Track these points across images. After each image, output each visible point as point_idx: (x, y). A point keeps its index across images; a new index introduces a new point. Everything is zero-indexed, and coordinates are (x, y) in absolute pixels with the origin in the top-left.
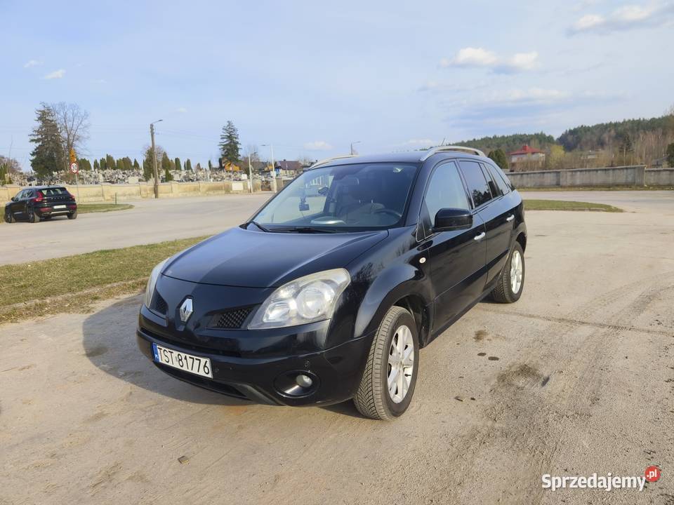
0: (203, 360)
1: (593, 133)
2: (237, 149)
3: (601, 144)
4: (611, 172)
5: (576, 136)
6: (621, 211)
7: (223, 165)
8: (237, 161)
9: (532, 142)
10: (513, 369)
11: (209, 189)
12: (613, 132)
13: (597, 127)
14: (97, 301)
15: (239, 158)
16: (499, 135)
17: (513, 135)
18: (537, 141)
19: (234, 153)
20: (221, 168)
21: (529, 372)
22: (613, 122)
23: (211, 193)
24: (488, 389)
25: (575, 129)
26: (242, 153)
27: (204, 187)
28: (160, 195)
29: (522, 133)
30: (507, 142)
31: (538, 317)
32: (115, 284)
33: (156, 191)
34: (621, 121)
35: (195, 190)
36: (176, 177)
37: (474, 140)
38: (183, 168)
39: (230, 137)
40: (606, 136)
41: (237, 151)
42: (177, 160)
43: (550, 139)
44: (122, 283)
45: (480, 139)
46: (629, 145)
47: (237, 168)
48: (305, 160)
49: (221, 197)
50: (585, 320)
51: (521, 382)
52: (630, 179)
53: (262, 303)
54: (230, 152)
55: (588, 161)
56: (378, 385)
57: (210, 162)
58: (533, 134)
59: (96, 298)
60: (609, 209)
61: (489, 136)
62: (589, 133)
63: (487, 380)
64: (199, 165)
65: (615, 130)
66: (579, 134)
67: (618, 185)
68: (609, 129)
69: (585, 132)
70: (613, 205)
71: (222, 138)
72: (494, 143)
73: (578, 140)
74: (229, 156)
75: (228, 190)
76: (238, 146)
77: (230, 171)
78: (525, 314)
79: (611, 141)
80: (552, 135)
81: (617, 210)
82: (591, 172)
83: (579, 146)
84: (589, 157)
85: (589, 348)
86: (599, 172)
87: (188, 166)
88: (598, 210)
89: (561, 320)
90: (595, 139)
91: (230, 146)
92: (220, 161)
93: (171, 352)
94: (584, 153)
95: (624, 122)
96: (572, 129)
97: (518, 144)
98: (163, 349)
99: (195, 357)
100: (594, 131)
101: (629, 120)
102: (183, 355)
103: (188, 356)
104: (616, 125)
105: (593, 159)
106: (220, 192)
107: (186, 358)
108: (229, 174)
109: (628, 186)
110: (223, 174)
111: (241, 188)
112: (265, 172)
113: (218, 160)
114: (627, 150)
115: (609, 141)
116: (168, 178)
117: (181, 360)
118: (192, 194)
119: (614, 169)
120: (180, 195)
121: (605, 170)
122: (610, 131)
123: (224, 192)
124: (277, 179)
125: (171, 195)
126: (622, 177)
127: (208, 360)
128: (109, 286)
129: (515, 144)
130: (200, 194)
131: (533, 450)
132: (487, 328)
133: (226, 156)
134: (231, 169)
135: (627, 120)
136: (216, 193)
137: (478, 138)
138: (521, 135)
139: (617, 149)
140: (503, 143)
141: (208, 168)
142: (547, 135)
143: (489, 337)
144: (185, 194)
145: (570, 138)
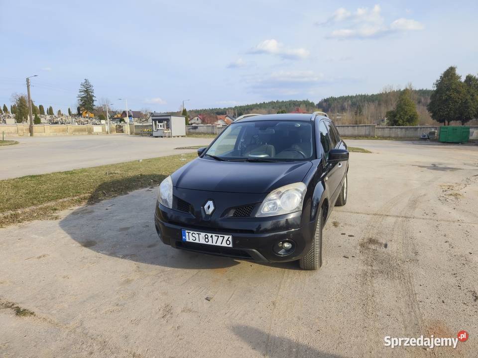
0: (226, 237)
1: (338, 102)
2: (93, 101)
3: (343, 109)
4: (356, 127)
5: (328, 103)
6: (371, 152)
7: (81, 112)
8: (93, 109)
9: (301, 106)
10: (365, 241)
11: (76, 131)
12: (350, 101)
13: (340, 98)
14: (57, 211)
15: (94, 107)
16: (280, 100)
17: (289, 101)
18: (304, 105)
19: (90, 103)
20: (79, 114)
21: (374, 242)
22: (350, 95)
23: (77, 133)
24: (358, 251)
25: (327, 99)
26: (97, 104)
27: (71, 129)
28: (34, 134)
29: (295, 100)
30: (285, 105)
31: (362, 213)
32: (65, 199)
33: (31, 131)
34: (355, 95)
35: (63, 131)
36: (42, 120)
37: (264, 103)
38: (46, 113)
39: (87, 91)
40: (346, 104)
41: (93, 102)
42: (41, 107)
43: (312, 104)
44: (70, 198)
45: (268, 102)
46: (361, 111)
47: (92, 115)
48: (146, 111)
49: (85, 137)
50: (388, 214)
51: (373, 247)
52: (367, 133)
53: (262, 202)
54: (87, 103)
55: (337, 120)
56: (318, 248)
57: (69, 110)
58: (302, 100)
59: (56, 209)
60: (363, 151)
61: (274, 101)
62: (336, 102)
63: (355, 247)
64: (59, 111)
65: (351, 101)
66: (330, 101)
67: (360, 136)
68: (347, 100)
69: (334, 101)
70: (365, 148)
71: (80, 92)
72: (277, 105)
73: (329, 106)
74: (86, 106)
75: (90, 132)
76: (94, 98)
77: (87, 117)
78: (353, 211)
79: (349, 108)
80: (314, 102)
81: (367, 152)
82: (345, 128)
83: (330, 110)
84: (337, 117)
85: (398, 228)
86: (349, 127)
87: (50, 112)
88: (358, 152)
89: (375, 214)
90: (339, 106)
91: (87, 98)
92: (79, 109)
93: (199, 234)
94: (334, 115)
95: (356, 96)
96: (326, 98)
97: (292, 106)
98: (192, 232)
99: (220, 235)
100: (339, 101)
101: (359, 95)
102: (210, 235)
103: (214, 235)
104: (352, 97)
105: (340, 119)
106: (84, 133)
107: (212, 237)
108: (86, 119)
109: (367, 137)
110: (82, 119)
111: (101, 131)
112: (116, 118)
113: (77, 108)
114: (359, 113)
115: (348, 107)
116: (37, 121)
117: (207, 238)
118: (61, 133)
119: (358, 126)
120: (51, 134)
121: (353, 126)
122: (348, 101)
123: (87, 133)
124: (130, 124)
125: (44, 134)
126: (363, 131)
127: (231, 237)
128: (61, 200)
129: (290, 107)
130: (68, 134)
131: (399, 278)
132: (337, 220)
133: (84, 105)
134: (87, 115)
135: (358, 95)
136: (81, 133)
137: (267, 101)
138: (294, 101)
139: (353, 113)
140: (283, 106)
141: (68, 114)
142: (311, 102)
143: (342, 224)
144: (55, 133)
145: (324, 104)
